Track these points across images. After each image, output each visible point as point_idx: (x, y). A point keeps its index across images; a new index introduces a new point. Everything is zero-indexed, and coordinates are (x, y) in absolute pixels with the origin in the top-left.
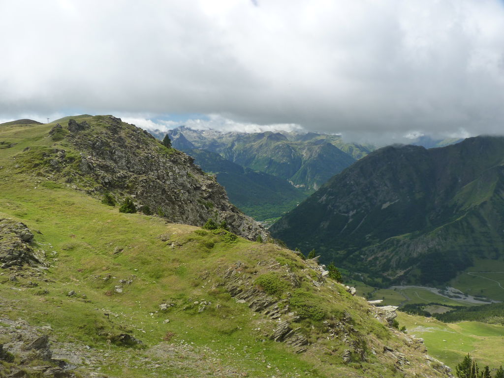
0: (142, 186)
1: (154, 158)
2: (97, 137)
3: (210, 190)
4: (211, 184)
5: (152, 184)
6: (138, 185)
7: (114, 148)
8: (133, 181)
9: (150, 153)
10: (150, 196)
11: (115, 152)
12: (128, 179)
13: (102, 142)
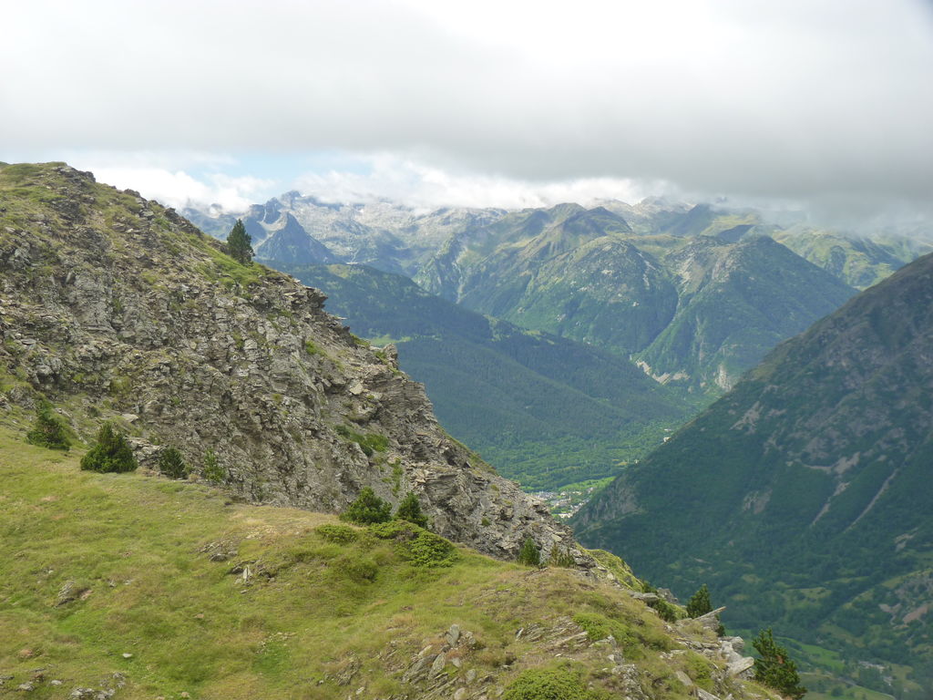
0: (157, 386)
1: (197, 295)
2: (17, 232)
3: (376, 395)
4: (381, 375)
5: (188, 377)
6: (145, 381)
7: (70, 267)
8: (131, 370)
9: (185, 281)
10: (183, 417)
11: (73, 278)
12: (115, 364)
13: (32, 248)
